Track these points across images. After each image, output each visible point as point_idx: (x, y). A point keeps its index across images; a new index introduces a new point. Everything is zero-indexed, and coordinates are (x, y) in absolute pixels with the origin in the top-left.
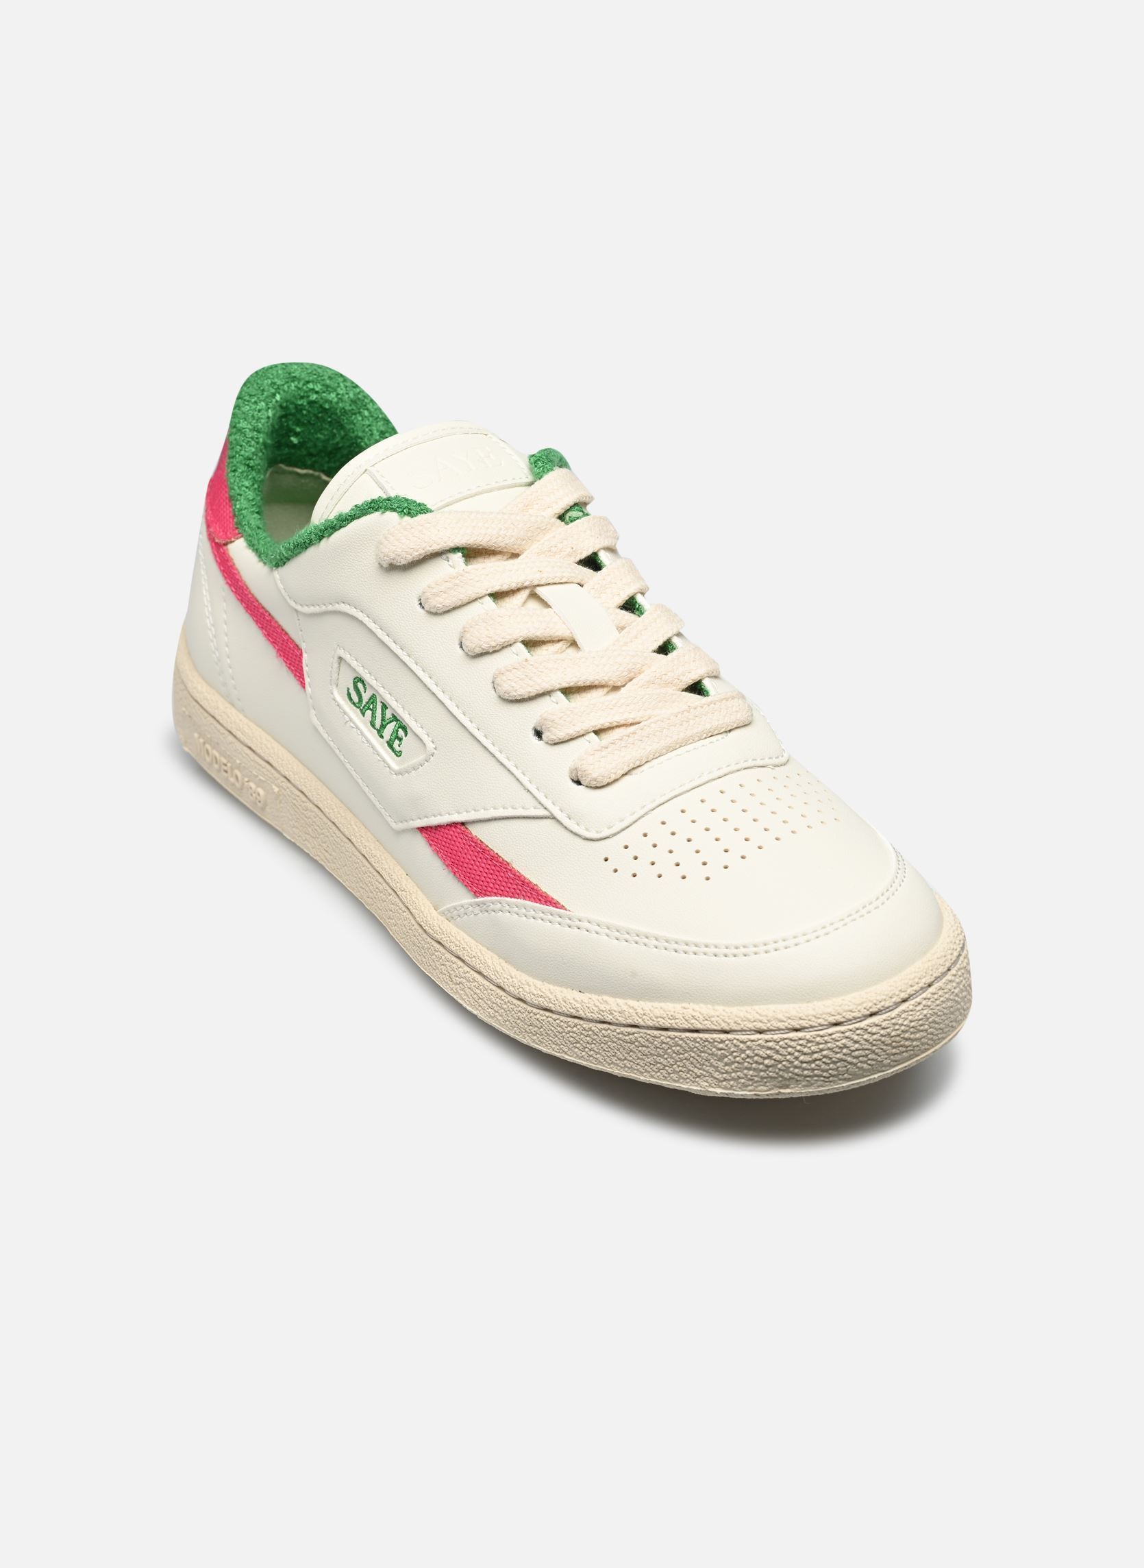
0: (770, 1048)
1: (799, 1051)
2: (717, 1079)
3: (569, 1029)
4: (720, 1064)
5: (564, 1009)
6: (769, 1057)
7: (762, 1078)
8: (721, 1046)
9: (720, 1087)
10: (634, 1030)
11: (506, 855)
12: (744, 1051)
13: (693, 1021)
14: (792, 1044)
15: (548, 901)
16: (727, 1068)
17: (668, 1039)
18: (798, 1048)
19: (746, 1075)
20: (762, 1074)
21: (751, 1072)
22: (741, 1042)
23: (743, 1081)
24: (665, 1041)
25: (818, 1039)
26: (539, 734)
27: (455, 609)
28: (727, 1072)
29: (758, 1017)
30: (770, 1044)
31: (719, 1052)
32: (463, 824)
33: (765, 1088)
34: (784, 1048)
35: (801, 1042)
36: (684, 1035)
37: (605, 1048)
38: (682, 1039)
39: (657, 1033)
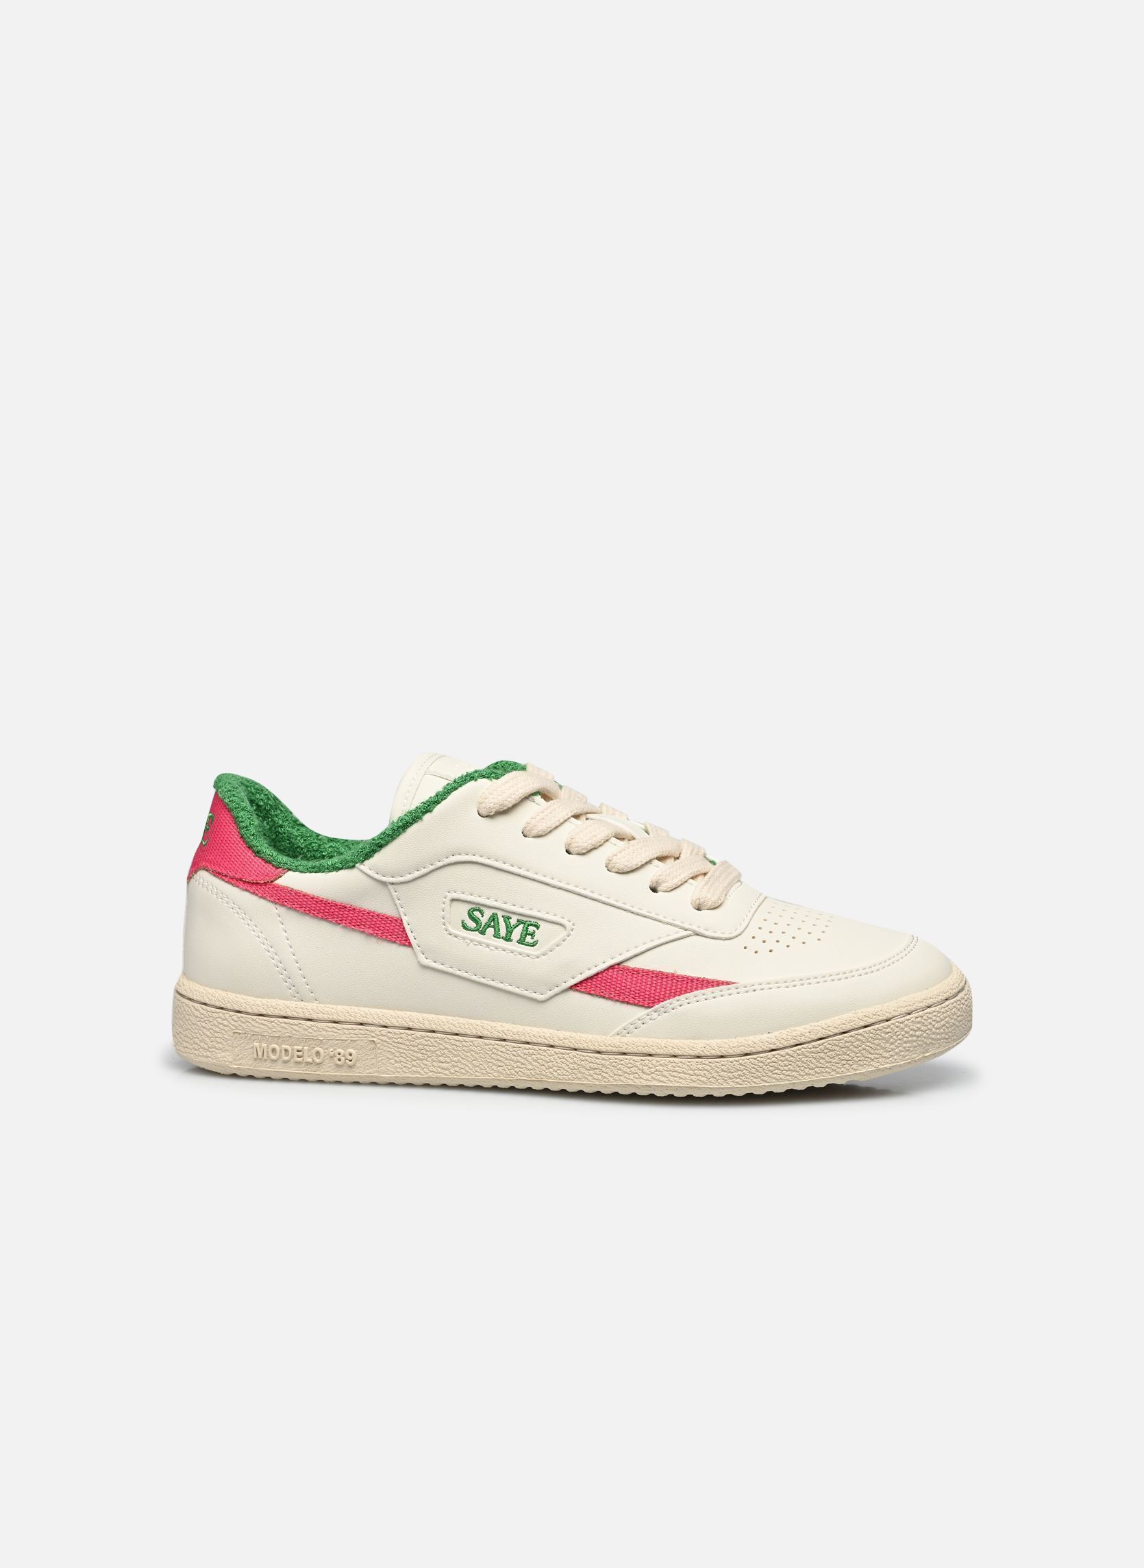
0: (919, 1022)
1: (934, 1021)
2: (885, 1057)
3: (768, 1061)
4: (888, 1045)
5: (763, 1047)
6: (919, 1029)
7: (915, 1047)
8: (888, 1030)
9: (888, 1063)
10: (822, 1041)
11: (668, 969)
12: (902, 1029)
13: (866, 1019)
14: (930, 1016)
15: (719, 983)
16: (892, 1046)
17: (850, 1038)
18: (934, 1018)
19: (905, 1048)
20: (915, 1044)
21: (908, 1045)
22: (901, 1023)
23: (903, 1053)
24: (848, 1040)
25: (943, 1010)
26: (654, 890)
27: (556, 827)
28: (892, 1050)
29: (906, 1004)
30: (919, 1019)
31: (887, 1036)
32: (619, 964)
33: (916, 1055)
34: (926, 1020)
35: (935, 1014)
36: (861, 1031)
37: (799, 1065)
38: (860, 1034)
39: (841, 1036)
